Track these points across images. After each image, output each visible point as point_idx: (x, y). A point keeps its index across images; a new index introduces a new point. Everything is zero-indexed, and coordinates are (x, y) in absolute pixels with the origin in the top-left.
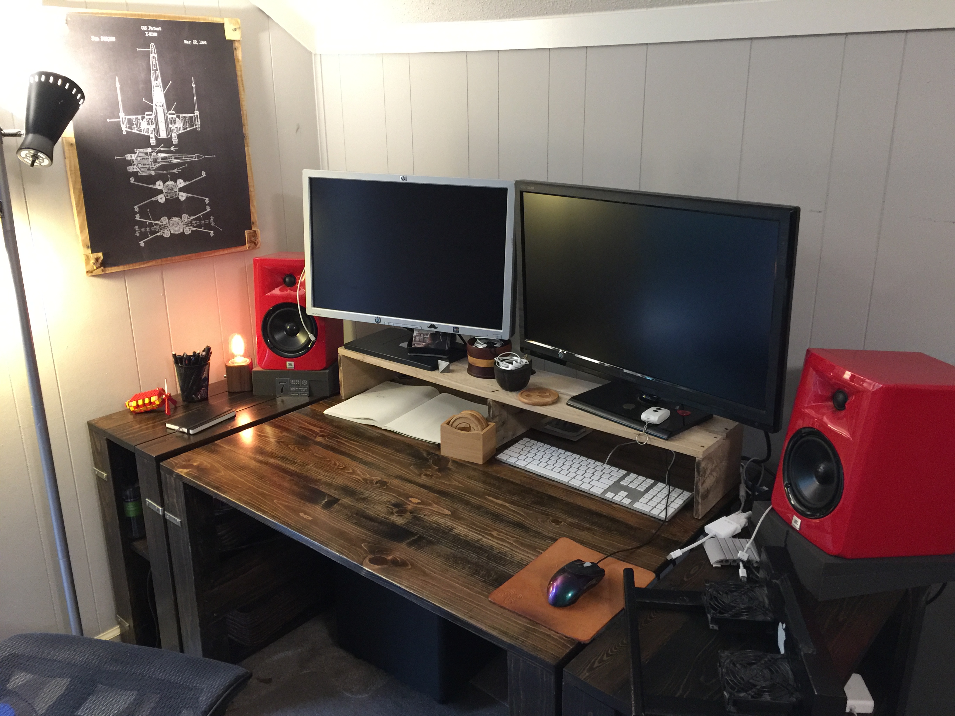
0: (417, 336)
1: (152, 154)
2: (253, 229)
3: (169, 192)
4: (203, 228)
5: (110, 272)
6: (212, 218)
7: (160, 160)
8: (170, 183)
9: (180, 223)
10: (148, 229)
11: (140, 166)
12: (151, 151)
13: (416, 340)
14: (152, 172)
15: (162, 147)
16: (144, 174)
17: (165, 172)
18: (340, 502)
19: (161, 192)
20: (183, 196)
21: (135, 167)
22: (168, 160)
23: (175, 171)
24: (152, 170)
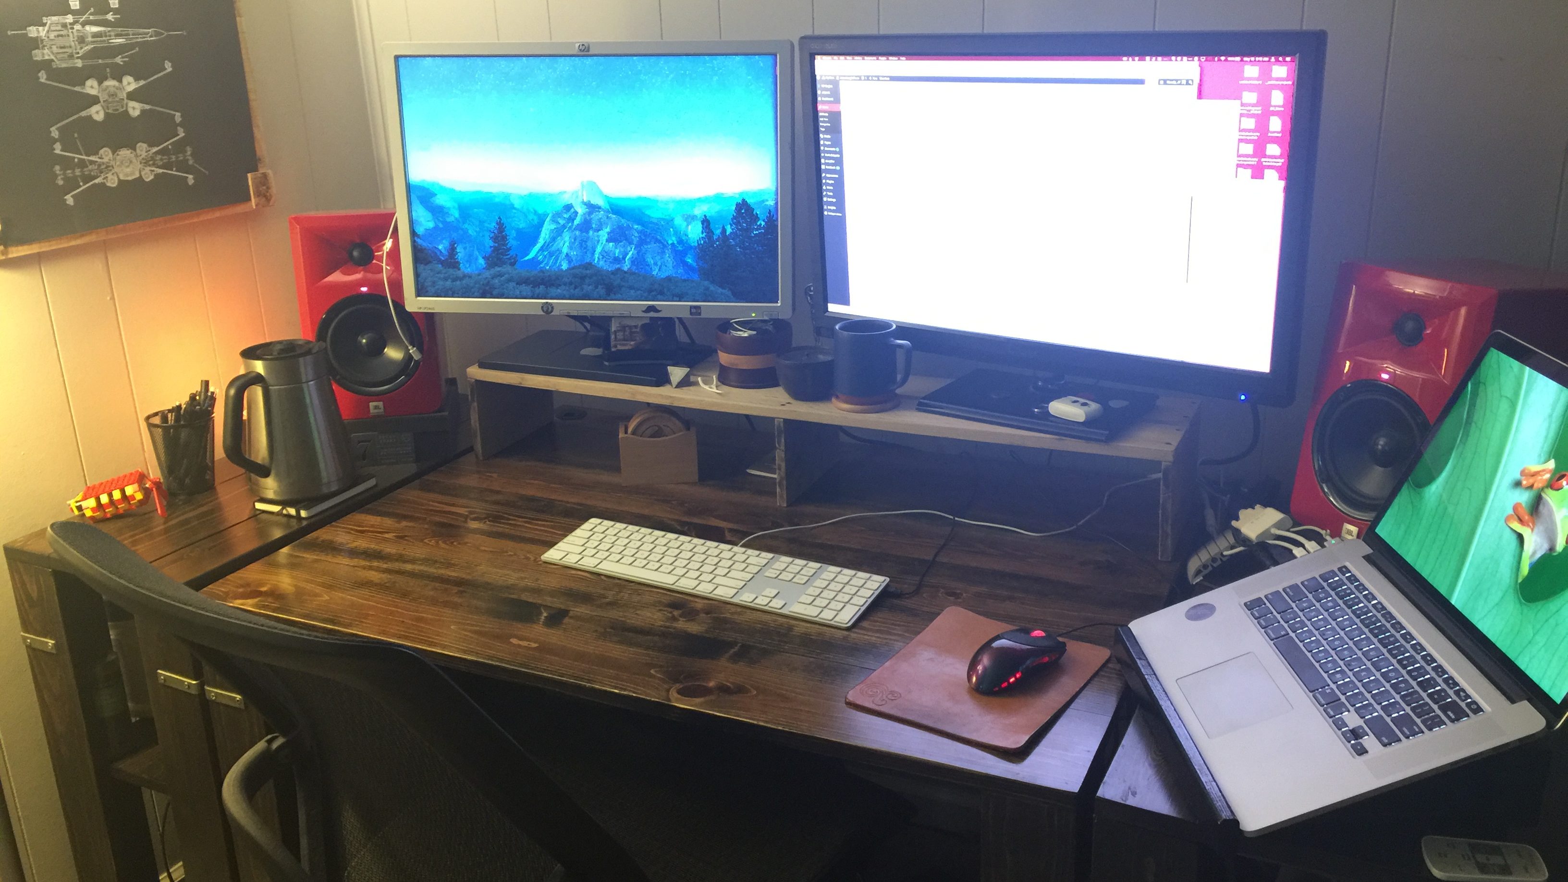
0: (619, 331)
1: (75, 27)
2: (261, 171)
3: (110, 100)
4: (174, 169)
5: (15, 255)
6: (189, 150)
7: (90, 39)
8: (111, 83)
9: (134, 160)
10: (78, 172)
11: (54, 49)
12: (72, 21)
13: (618, 337)
14: (76, 61)
15: (91, 14)
16: (64, 65)
17: (100, 61)
18: (571, 614)
19: (95, 100)
20: (135, 109)
21: (46, 51)
22: (104, 38)
23: (119, 60)
24: (78, 58)
